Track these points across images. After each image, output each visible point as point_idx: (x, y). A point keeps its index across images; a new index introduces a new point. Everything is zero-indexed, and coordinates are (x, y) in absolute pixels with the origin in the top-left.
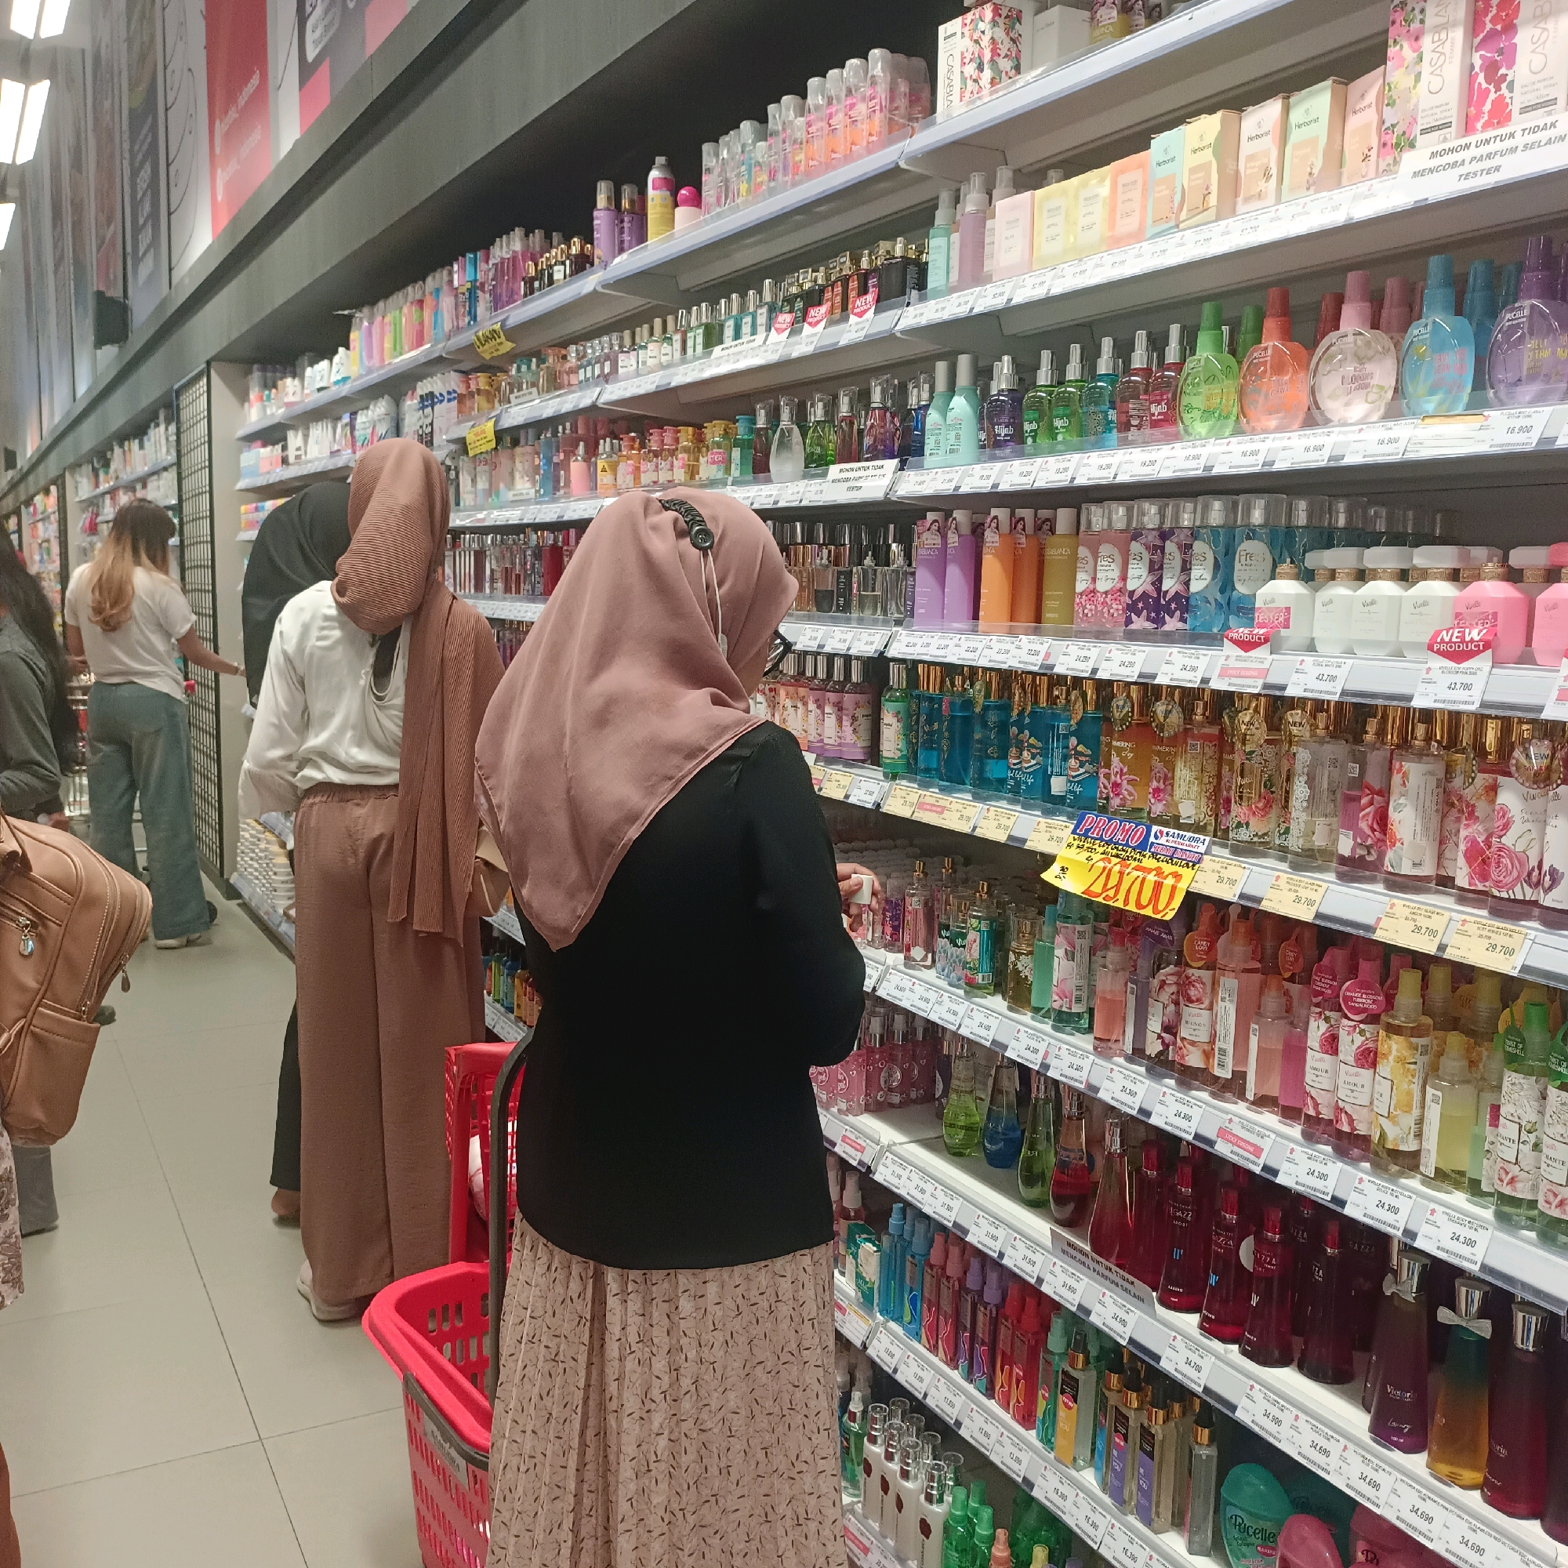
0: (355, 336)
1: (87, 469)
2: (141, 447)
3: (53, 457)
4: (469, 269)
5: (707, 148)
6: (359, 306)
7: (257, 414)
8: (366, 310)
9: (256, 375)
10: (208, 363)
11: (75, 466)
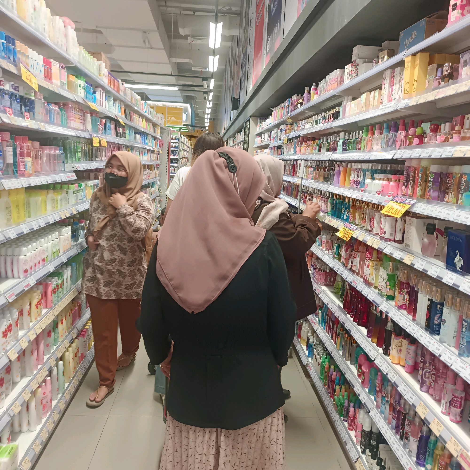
0: (273, 114)
1: (232, 139)
2: (241, 135)
3: (226, 135)
4: (289, 102)
5: (319, 83)
6: (273, 107)
7: (259, 130)
8: (275, 108)
9: (259, 120)
10: (250, 117)
11: (230, 138)
